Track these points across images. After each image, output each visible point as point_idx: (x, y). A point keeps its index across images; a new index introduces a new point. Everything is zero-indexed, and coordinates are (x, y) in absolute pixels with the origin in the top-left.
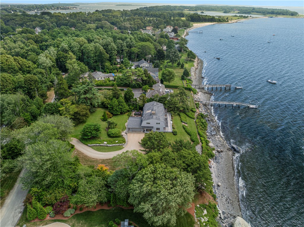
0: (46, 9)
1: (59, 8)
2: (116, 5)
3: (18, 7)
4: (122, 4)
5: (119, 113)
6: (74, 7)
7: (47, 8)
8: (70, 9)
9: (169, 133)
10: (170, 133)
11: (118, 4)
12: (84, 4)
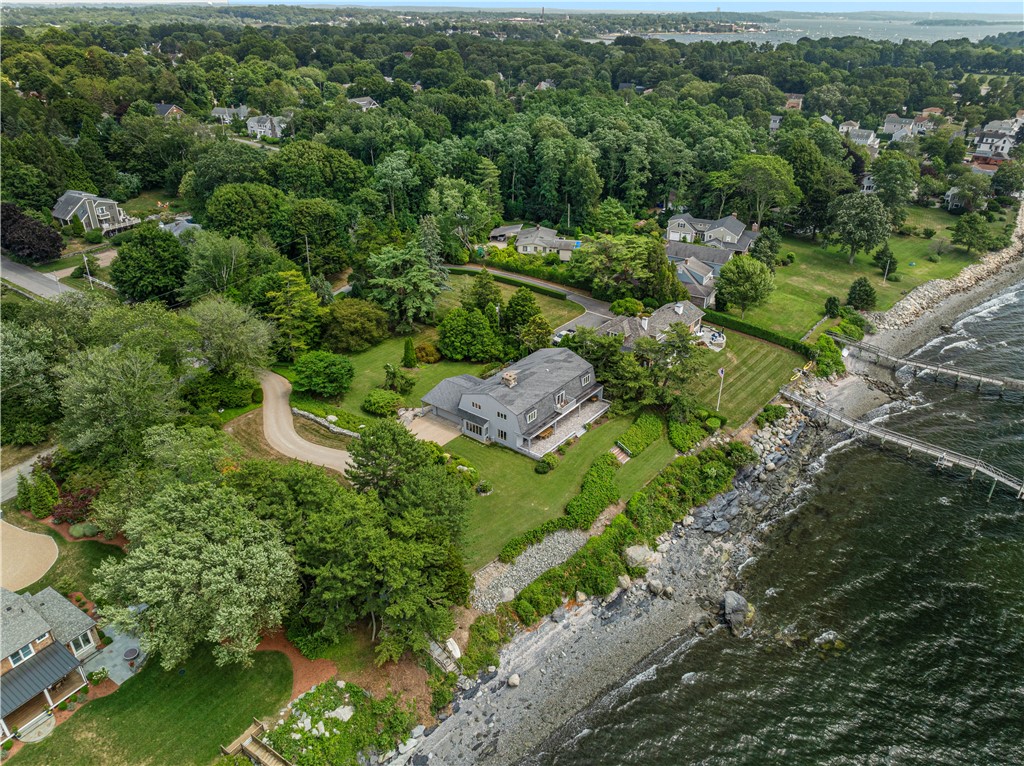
0: (660, 29)
1: (702, 27)
2: (916, 24)
3: (585, 21)
4: (945, 18)
5: (459, 357)
6: (752, 26)
7: (663, 27)
8: (736, 31)
9: (531, 458)
10: (533, 460)
11: (931, 18)
12: (803, 18)
